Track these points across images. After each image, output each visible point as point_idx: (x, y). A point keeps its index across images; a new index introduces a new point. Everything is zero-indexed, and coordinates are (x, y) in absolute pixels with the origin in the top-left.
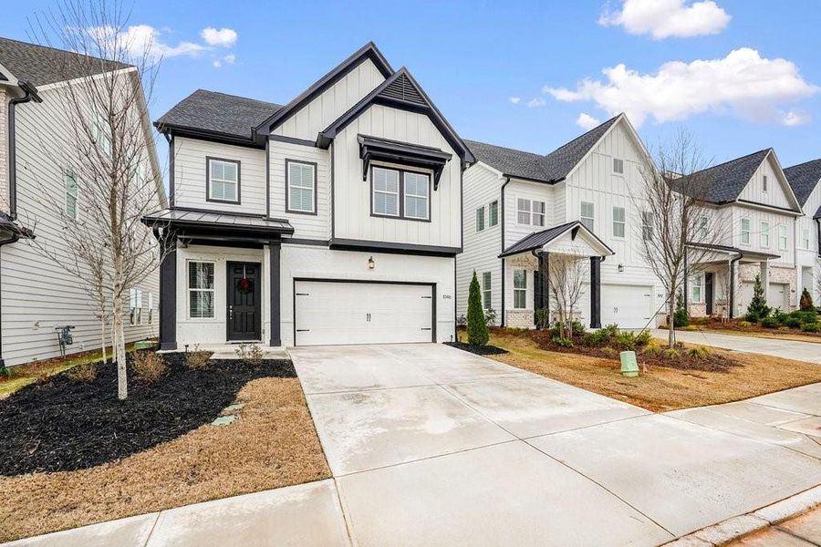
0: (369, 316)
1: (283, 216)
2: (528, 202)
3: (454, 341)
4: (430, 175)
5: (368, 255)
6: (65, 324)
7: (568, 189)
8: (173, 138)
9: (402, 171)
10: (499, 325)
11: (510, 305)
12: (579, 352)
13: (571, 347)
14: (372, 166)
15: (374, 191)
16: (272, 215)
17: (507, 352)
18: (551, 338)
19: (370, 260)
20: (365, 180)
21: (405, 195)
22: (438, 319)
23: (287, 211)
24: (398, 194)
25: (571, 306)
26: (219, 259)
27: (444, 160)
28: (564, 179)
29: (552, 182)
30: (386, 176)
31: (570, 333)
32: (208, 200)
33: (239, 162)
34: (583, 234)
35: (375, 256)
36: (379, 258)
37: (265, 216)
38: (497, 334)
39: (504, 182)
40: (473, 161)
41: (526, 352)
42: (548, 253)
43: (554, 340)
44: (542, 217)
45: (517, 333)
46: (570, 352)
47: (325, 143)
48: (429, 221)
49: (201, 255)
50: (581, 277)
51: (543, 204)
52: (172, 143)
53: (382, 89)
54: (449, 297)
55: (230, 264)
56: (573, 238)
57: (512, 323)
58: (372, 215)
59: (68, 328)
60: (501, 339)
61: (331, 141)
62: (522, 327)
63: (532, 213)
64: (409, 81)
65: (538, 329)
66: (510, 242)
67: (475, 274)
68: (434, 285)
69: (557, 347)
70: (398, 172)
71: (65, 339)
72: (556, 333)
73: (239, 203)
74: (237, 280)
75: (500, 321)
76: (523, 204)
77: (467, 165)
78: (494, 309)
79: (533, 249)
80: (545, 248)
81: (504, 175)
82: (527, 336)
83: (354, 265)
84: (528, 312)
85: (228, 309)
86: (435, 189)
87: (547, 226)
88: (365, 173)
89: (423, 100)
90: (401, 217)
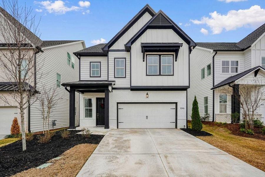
0: (147, 117)
1: (113, 79)
2: (228, 62)
3: (186, 128)
4: (173, 55)
5: (146, 92)
6: (54, 119)
7: (253, 52)
8: (80, 57)
9: (160, 55)
10: (212, 121)
11: (217, 111)
12: (258, 138)
13: (252, 134)
14: (147, 55)
15: (148, 65)
16: (110, 79)
17: (212, 135)
18: (240, 128)
19: (147, 94)
20: (144, 61)
21: (162, 65)
22: (178, 118)
23: (115, 77)
24: (158, 65)
25: (253, 112)
26: (94, 97)
27: (179, 47)
28: (250, 47)
29: (243, 50)
30: (153, 59)
31: (252, 126)
32: (90, 77)
33: (100, 62)
34: (262, 72)
35: (149, 92)
36: (150, 93)
37: (107, 80)
38: (210, 125)
39: (214, 54)
40: (195, 45)
41: (223, 136)
42: (239, 85)
43: (241, 130)
44: (237, 68)
45: (220, 125)
46: (252, 137)
47: (128, 49)
48: (173, 75)
49: (88, 96)
50: (259, 96)
51: (237, 62)
52: (79, 59)
53: (151, 21)
54: (183, 108)
55: (97, 99)
56: (256, 75)
57: (218, 120)
58: (147, 75)
59: (55, 120)
60: (211, 128)
61: (130, 47)
62: (223, 122)
63: (230, 67)
64: (163, 16)
65: (232, 123)
66: (217, 82)
67: (195, 97)
68: (176, 103)
69: (242, 134)
70: (158, 56)
71: (54, 124)
72: (243, 126)
73: (100, 77)
74: (100, 104)
75: (212, 119)
76: (225, 63)
77: (192, 48)
78: (209, 113)
79: (229, 84)
80: (236, 82)
81: (214, 51)
82: (225, 127)
83: (141, 96)
84: (228, 114)
85: (97, 115)
86: (176, 61)
87: (239, 72)
88: (144, 58)
89: (170, 23)
90: (160, 75)
